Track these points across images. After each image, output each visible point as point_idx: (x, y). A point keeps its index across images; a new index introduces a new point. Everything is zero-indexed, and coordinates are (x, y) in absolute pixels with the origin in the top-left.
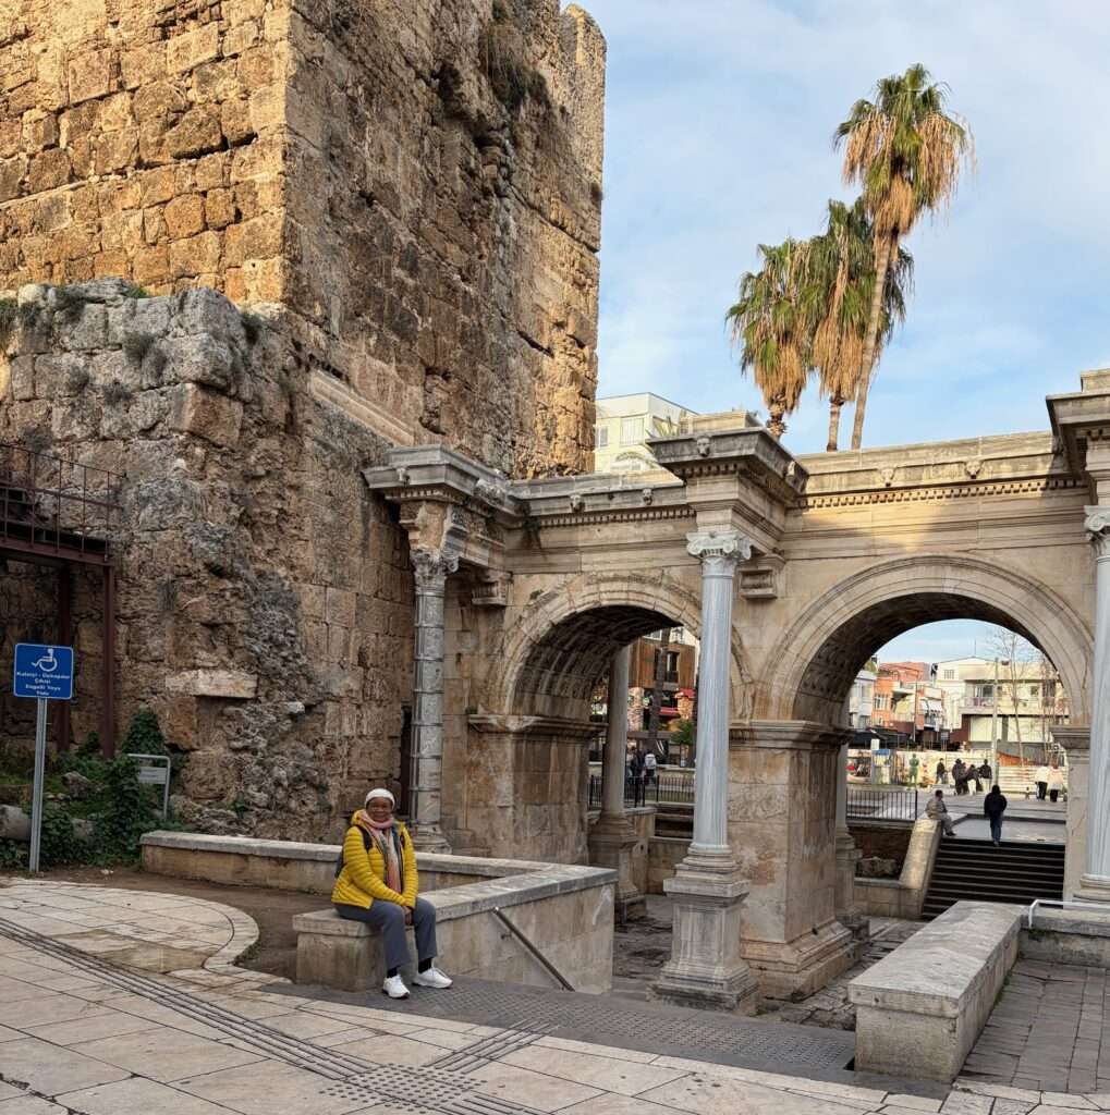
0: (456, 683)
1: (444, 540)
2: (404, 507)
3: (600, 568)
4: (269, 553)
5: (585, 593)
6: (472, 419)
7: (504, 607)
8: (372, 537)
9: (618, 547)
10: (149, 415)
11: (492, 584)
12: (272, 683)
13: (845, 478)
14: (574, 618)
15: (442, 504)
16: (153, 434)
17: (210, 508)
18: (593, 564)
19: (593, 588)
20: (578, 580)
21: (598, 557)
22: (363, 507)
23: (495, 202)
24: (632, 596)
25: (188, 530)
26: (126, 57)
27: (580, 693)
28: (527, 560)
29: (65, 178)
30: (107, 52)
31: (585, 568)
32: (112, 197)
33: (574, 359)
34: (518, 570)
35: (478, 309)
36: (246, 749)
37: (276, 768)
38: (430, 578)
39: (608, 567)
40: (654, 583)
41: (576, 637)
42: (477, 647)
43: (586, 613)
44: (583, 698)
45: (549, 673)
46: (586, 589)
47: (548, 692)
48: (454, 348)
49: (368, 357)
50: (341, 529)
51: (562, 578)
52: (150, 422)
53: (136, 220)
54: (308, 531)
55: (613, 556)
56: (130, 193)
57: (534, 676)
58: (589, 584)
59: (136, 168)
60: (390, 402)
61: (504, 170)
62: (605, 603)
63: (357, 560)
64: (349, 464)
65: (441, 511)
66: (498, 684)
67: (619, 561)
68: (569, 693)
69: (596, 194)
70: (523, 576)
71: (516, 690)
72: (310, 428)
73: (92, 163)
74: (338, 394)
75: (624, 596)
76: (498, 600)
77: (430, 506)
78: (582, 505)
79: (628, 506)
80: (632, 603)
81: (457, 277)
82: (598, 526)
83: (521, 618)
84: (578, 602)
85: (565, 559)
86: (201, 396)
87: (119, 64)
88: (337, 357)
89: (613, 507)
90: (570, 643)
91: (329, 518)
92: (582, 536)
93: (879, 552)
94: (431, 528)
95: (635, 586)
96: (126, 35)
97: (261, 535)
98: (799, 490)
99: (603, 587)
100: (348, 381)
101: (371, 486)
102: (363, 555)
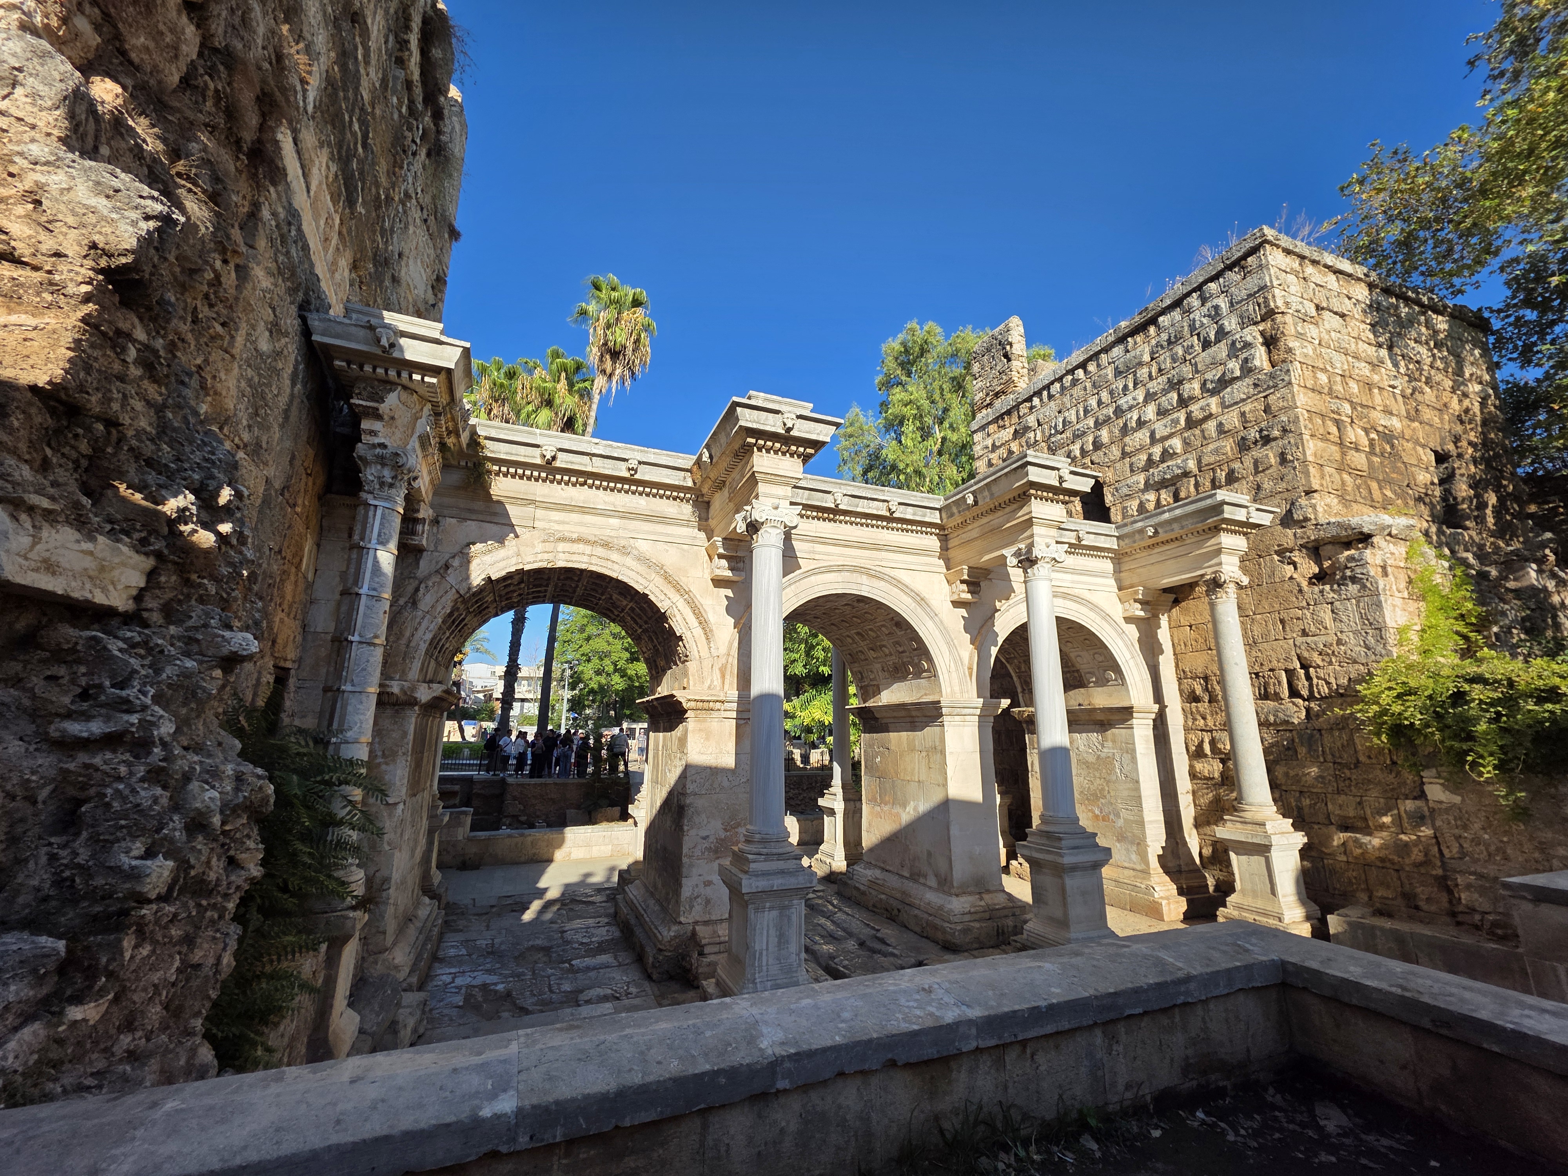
1: (412, 443)
2: (362, 385)
3: (557, 527)
5: (539, 550)
7: (425, 551)
8: (296, 410)
9: (583, 510)
11: (418, 521)
18: (550, 521)
19: (549, 546)
20: (529, 535)
24: (594, 560)
31: (538, 524)
34: (446, 512)
39: (567, 527)
40: (624, 551)
43: (531, 571)
46: (540, 547)
50: (272, 372)
54: (238, 342)
55: (575, 517)
58: (544, 541)
60: (330, 254)
62: (560, 565)
63: (277, 430)
67: (581, 524)
69: (452, 233)
70: (454, 521)
75: (585, 559)
76: (424, 541)
78: (553, 459)
79: (607, 471)
80: (595, 568)
84: (529, 558)
89: (587, 469)
91: (263, 345)
92: (540, 492)
94: (399, 422)
95: (600, 551)
99: (561, 546)
100: (307, 188)
101: (316, 338)
102: (283, 427)
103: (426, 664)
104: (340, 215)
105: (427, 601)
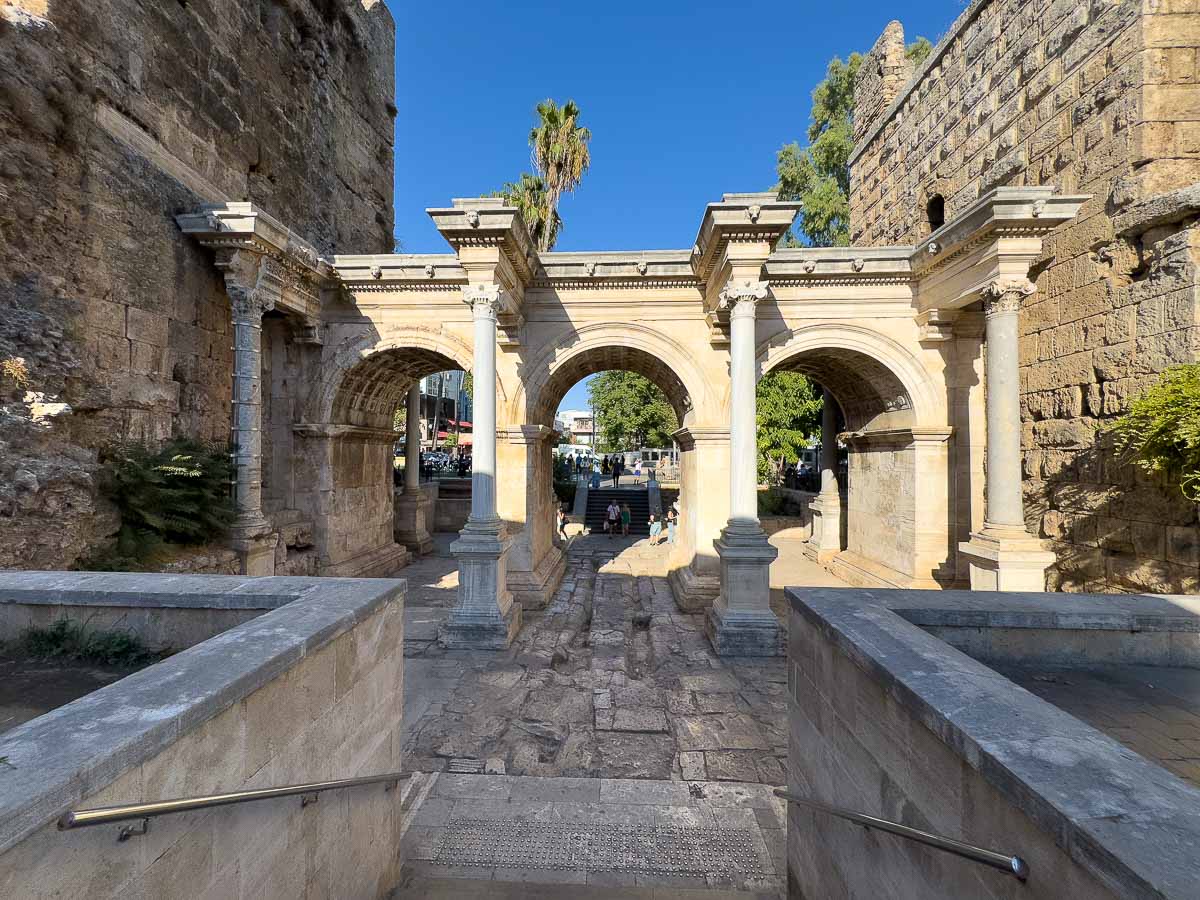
1: (260, 283)
2: (218, 252)
4: (35, 259)
5: (385, 337)
7: (322, 346)
9: (409, 307)
11: (310, 328)
13: (563, 269)
15: (257, 254)
18: (389, 317)
19: (391, 334)
21: (394, 313)
22: (175, 246)
24: (419, 340)
27: (386, 411)
28: (341, 313)
33: (378, 206)
34: (333, 320)
35: (299, 140)
38: (246, 312)
39: (400, 320)
40: (436, 332)
41: (380, 371)
42: (300, 375)
44: (389, 414)
45: (360, 396)
46: (385, 335)
47: (360, 410)
48: (278, 160)
49: (181, 126)
50: (147, 259)
51: (367, 327)
54: (97, 249)
55: (405, 312)
57: (348, 397)
58: (388, 331)
60: (209, 173)
61: (321, 60)
62: (399, 346)
63: (169, 290)
64: (157, 206)
65: (256, 260)
66: (318, 401)
67: (409, 316)
68: (378, 410)
69: (391, 110)
70: (337, 324)
71: (334, 406)
72: (97, 154)
75: (413, 340)
76: (317, 340)
77: (243, 254)
78: (380, 274)
79: (415, 278)
80: (417, 346)
81: (279, 109)
82: (393, 292)
83: (335, 354)
85: (369, 313)
88: (139, 108)
89: (403, 278)
90: (376, 375)
91: (129, 244)
92: (381, 298)
94: (246, 272)
95: (422, 334)
99: (399, 333)
100: (156, 137)
101: (184, 230)
102: (177, 287)
103: (343, 413)
104: (213, 142)
105: (326, 377)
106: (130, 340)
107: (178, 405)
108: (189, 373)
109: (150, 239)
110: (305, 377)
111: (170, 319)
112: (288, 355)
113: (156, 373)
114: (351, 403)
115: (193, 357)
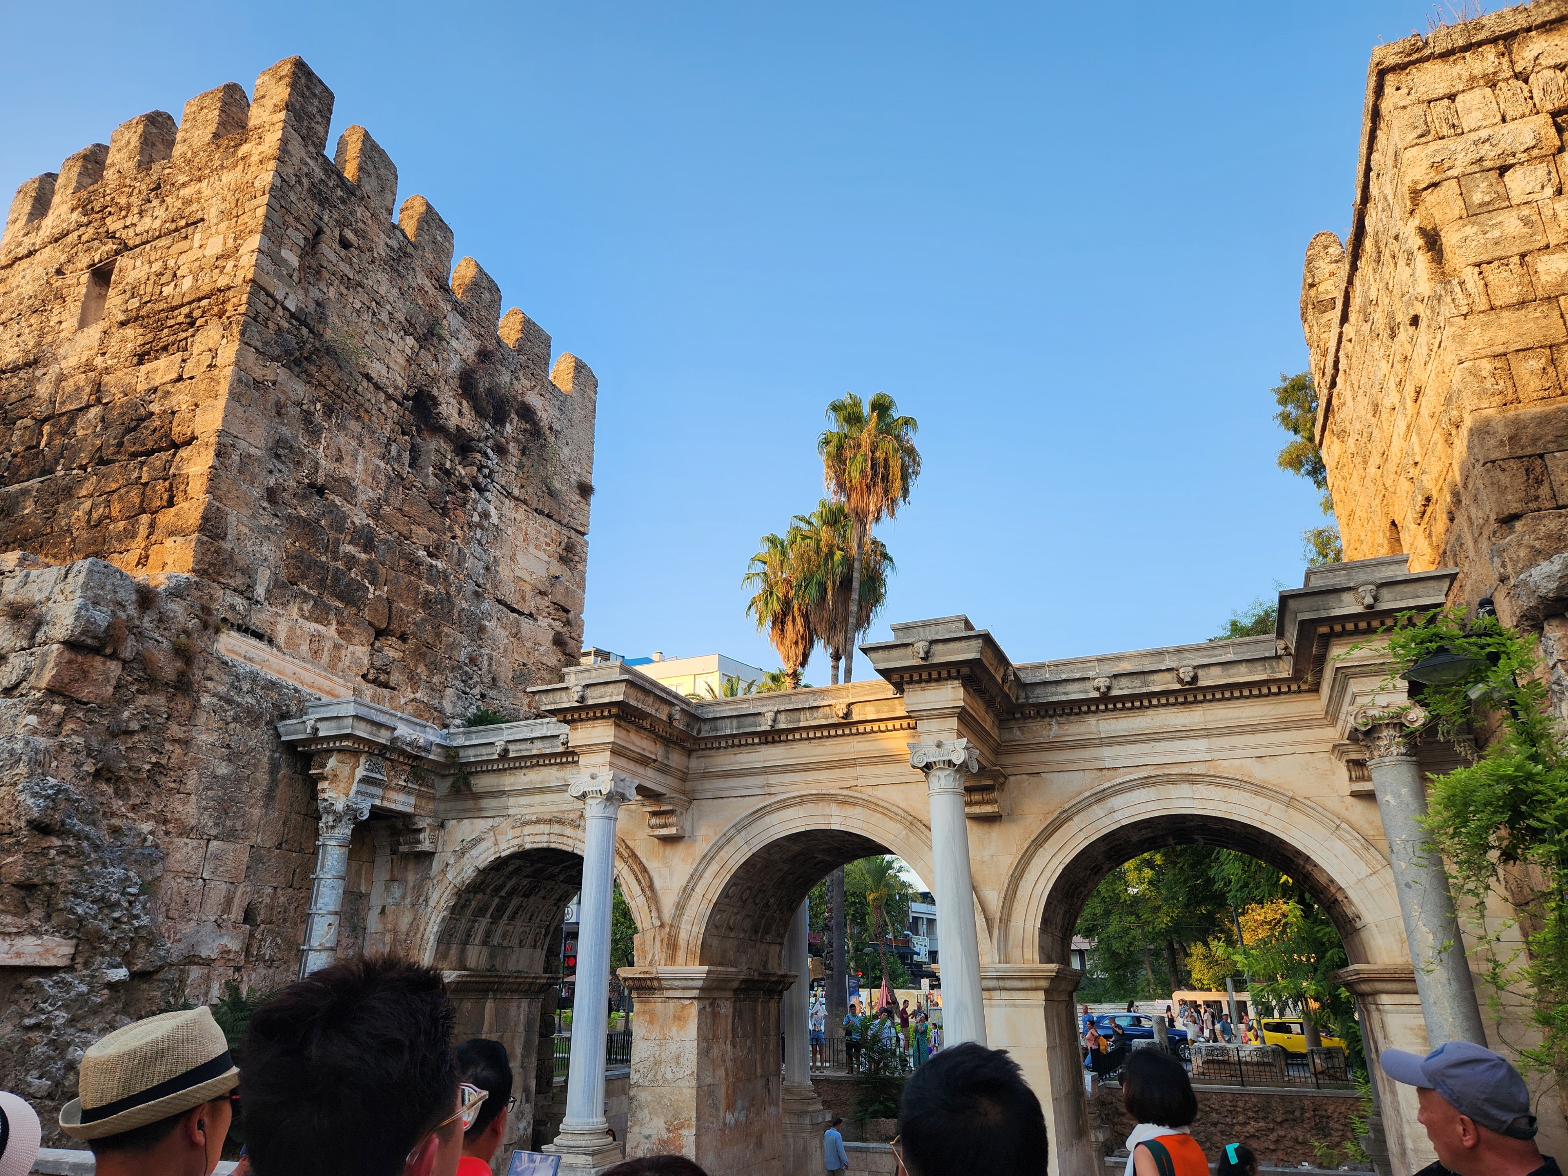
0: (378, 936)
1: (354, 788)
2: (316, 758)
3: (524, 811)
4: (134, 808)
5: (510, 836)
6: (432, 674)
7: (433, 854)
8: (282, 790)
9: (542, 790)
10: (14, 675)
11: (420, 831)
12: (94, 948)
13: (735, 722)
14: (499, 864)
15: (355, 753)
16: (16, 693)
17: (54, 764)
18: (518, 807)
19: (517, 831)
20: (505, 824)
21: (523, 800)
22: (271, 758)
23: (474, 494)
24: (553, 838)
25: (20, 787)
26: (106, 378)
27: (530, 941)
28: (459, 805)
29: (37, 473)
30: (92, 375)
31: (511, 812)
32: (71, 488)
33: (558, 623)
34: (450, 816)
35: (446, 578)
36: (37, 1026)
37: (71, 1049)
38: (333, 827)
39: (532, 810)
40: (573, 825)
41: (512, 883)
42: (403, 897)
43: (512, 856)
44: (535, 947)
45: (483, 924)
46: (511, 833)
47: (485, 943)
48: (414, 613)
49: (300, 620)
50: (238, 781)
51: (490, 822)
52: (14, 679)
53: (87, 504)
54: (191, 783)
55: (538, 798)
56: (87, 484)
57: (463, 925)
58: (513, 828)
59: (97, 464)
60: (325, 658)
61: (487, 471)
62: (528, 846)
63: (257, 812)
64: (260, 716)
65: (353, 760)
66: (418, 936)
67: (543, 804)
68: (515, 942)
69: (585, 490)
70: (454, 822)
71: (439, 942)
72: (210, 685)
73: (62, 461)
74: (252, 653)
75: (545, 838)
76: (426, 846)
77: (341, 756)
78: (506, 751)
79: (548, 751)
80: (553, 846)
81: (422, 553)
82: (524, 771)
83: (447, 864)
84: (503, 846)
85: (493, 803)
86: (67, 655)
87: (100, 384)
88: (259, 619)
89: (534, 752)
90: (507, 888)
91: (223, 769)
92: (509, 781)
93: (773, 790)
94: (341, 777)
95: (556, 828)
96: (109, 362)
97: (128, 789)
98: (695, 734)
99: (528, 830)
100: (271, 642)
101: (283, 739)
102: (266, 806)
103: (454, 951)
104: (334, 623)
105: (434, 897)
106: (204, 880)
107: (242, 957)
108: (262, 912)
109: (247, 757)
110: (408, 900)
111: (252, 847)
112: (392, 871)
113: (225, 917)
114: (469, 936)
115: (270, 890)
